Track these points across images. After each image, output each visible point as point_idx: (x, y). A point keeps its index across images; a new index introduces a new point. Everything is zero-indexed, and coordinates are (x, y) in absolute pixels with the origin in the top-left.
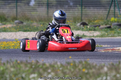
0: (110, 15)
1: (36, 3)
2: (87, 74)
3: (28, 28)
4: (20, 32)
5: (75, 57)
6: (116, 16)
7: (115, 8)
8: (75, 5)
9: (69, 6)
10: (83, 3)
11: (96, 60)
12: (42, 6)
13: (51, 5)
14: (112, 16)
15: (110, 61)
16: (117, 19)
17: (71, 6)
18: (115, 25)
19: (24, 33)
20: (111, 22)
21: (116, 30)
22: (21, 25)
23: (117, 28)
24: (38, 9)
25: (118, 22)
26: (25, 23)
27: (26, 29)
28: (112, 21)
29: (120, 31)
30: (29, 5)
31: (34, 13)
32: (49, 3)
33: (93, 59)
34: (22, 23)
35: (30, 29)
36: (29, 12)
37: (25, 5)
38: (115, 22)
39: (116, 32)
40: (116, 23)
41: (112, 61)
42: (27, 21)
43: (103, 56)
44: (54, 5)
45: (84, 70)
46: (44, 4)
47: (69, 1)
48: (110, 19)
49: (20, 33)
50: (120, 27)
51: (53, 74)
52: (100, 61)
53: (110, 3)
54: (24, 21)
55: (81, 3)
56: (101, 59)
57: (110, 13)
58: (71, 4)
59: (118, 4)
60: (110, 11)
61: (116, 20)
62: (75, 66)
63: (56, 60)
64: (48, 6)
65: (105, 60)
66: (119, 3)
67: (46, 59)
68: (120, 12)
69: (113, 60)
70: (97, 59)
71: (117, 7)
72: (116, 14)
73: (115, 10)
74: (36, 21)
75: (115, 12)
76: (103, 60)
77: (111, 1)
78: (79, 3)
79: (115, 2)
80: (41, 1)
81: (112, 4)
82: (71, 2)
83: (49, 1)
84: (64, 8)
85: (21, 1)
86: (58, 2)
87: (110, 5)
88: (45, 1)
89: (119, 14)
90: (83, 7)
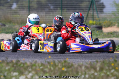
0: (89, 18)
1: (17, 7)
2: (66, 72)
3: (10, 31)
4: (2, 34)
5: (56, 57)
6: (94, 19)
8: (56, 8)
9: (49, 9)
10: (63, 6)
11: (75, 60)
12: (24, 9)
13: (32, 8)
14: (91, 19)
16: (95, 22)
17: (51, 9)
18: (93, 27)
19: (6, 35)
20: (89, 24)
21: (94, 32)
22: (3, 27)
23: (95, 30)
24: (19, 12)
25: (96, 24)
26: (7, 26)
27: (8, 31)
28: (91, 24)
29: (98, 33)
30: (11, 8)
31: (16, 16)
33: (72, 59)
34: (5, 25)
35: (12, 31)
36: (12, 15)
37: (8, 8)
38: (93, 24)
39: (94, 34)
40: (94, 26)
41: (90, 60)
42: (9, 24)
43: (82, 56)
44: (36, 8)
45: (64, 69)
46: (25, 7)
47: (49, 4)
48: (89, 22)
49: (2, 35)
50: (98, 30)
51: (33, 72)
52: (79, 61)
53: (89, 6)
54: (6, 23)
55: (61, 6)
56: (80, 59)
57: (89, 16)
59: (96, 7)
60: (89, 15)
61: (94, 22)
62: (55, 65)
63: (36, 60)
64: (29, 9)
65: (84, 60)
67: (27, 59)
68: (98, 15)
69: (92, 59)
70: (76, 59)
71: (96, 10)
72: (94, 17)
73: (93, 13)
74: (18, 23)
75: (93, 15)
76: (82, 60)
77: (90, 4)
78: (59, 6)
79: (93, 5)
80: (22, 5)
81: (90, 7)
82: (51, 5)
83: (30, 4)
84: (45, 11)
85: (3, 4)
86: (39, 5)
87: (88, 8)
88: (27, 5)
89: (97, 17)
90: (63, 11)
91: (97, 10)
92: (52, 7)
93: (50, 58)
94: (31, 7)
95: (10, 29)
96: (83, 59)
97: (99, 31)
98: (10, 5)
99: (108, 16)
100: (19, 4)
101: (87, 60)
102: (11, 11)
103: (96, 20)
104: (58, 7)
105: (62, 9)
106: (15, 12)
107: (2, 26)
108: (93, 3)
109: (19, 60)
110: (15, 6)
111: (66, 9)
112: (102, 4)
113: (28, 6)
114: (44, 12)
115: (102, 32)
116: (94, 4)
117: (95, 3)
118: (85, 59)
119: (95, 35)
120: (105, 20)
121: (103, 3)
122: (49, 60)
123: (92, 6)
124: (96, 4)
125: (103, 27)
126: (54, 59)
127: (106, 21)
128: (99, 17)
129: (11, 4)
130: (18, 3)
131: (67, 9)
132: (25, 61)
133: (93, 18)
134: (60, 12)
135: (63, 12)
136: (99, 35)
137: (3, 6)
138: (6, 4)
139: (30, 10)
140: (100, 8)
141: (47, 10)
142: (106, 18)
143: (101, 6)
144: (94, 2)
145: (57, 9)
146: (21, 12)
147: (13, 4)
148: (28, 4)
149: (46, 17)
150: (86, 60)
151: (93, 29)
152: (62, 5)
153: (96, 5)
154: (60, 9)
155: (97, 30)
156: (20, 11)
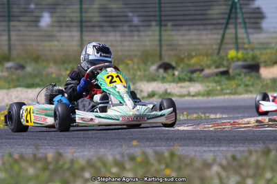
0: (227, 44)
1: (53, 22)
3: (37, 80)
4: (19, 89)
5: (148, 143)
6: (240, 46)
7: (236, 28)
8: (146, 23)
9: (130, 26)
10: (163, 18)
11: (196, 148)
12: (69, 27)
13: (89, 24)
14: (231, 46)
15: (227, 151)
16: (242, 53)
18: (238, 67)
19: (27, 92)
20: (228, 60)
21: (240, 78)
22: (20, 72)
23: (243, 75)
24: (58, 34)
25: (245, 60)
26: (29, 69)
27: (30, 81)
28: (232, 58)
29: (249, 80)
30: (37, 26)
31: (51, 43)
32: (84, 19)
33: (188, 145)
34: (22, 67)
35: (41, 80)
36: (39, 43)
37: (29, 26)
38: (238, 60)
39: (240, 83)
40: (240, 63)
41: (233, 149)
42: (33, 63)
45: (168, 172)
46: (72, 22)
47: (130, 14)
48: (227, 54)
49: (17, 91)
50: (249, 73)
52: (205, 151)
53: (227, 16)
54: (26, 62)
55: (158, 18)
56: (208, 147)
57: (225, 41)
58: (136, 20)
59: (244, 19)
60: (227, 36)
61: (240, 55)
62: (146, 163)
63: (102, 150)
64: (81, 27)
65: (216, 149)
66: (245, 16)
67: (79, 150)
68: (248, 38)
69: (235, 147)
70: (197, 146)
71: (243, 25)
72: (239, 41)
73: (236, 33)
74: (55, 62)
75: (236, 38)
76: (212, 149)
77: (228, 11)
78: (153, 18)
79: (236, 13)
80: (64, 17)
81: (229, 18)
82: (134, 16)
83: (84, 15)
84: (120, 31)
85: (19, 16)
86: (106, 17)
87: (225, 21)
88: (75, 16)
89: (246, 41)
90: (163, 28)
91: (245, 23)
93: (136, 146)
94: (86, 22)
95: (36, 76)
96: (214, 146)
97: (251, 77)
98: (33, 19)
99: (273, 38)
100: (57, 14)
101: (225, 149)
102: (39, 33)
103: (246, 49)
104: (151, 21)
105: (161, 24)
106: (48, 36)
107: (16, 69)
108: (236, 8)
109: (61, 151)
110: (46, 20)
111: (170, 24)
112: (257, 11)
113: (79, 19)
114: (118, 34)
115: (259, 77)
116: (239, 10)
117: (241, 9)
118: (220, 146)
119: (242, 86)
120: (265, 49)
121: (258, 8)
122: (132, 151)
123: (233, 16)
124: (244, 10)
125: (262, 65)
126: (145, 147)
127: (268, 51)
128: (250, 43)
129: (36, 17)
130: (54, 12)
131: (173, 25)
132: (75, 154)
133: (237, 43)
134: (157, 33)
135: (163, 33)
136: (253, 85)
137: (19, 21)
138: (24, 16)
139: (84, 29)
140: (253, 21)
141: (126, 28)
142: (268, 43)
143: (257, 15)
144: (238, 6)
145: (150, 26)
146: (63, 34)
147: (41, 17)
148: (78, 15)
149: (123, 46)
150: (221, 149)
151: (238, 71)
152: (160, 16)
153: (242, 13)
154: (157, 25)
155: (246, 74)
156: (59, 31)
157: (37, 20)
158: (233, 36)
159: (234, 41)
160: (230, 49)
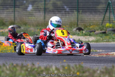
0: (105, 20)
5: (71, 61)
6: (111, 21)
7: (110, 14)
9: (65, 12)
11: (90, 64)
12: (40, 11)
13: (48, 10)
14: (107, 21)
16: (112, 25)
20: (106, 27)
21: (110, 35)
22: (19, 29)
25: (113, 28)
26: (22, 28)
28: (108, 27)
29: (114, 36)
30: (26, 10)
31: (32, 18)
32: (46, 8)
33: (87, 63)
34: (20, 27)
36: (27, 17)
38: (110, 27)
39: (111, 37)
40: (111, 29)
41: (106, 65)
42: (24, 26)
43: (98, 61)
44: (52, 10)
46: (41, 9)
48: (105, 25)
52: (94, 65)
53: (106, 9)
54: (21, 25)
56: (96, 63)
57: (105, 19)
59: (113, 10)
60: (106, 17)
61: (111, 25)
64: (45, 11)
65: (99, 65)
67: (42, 63)
69: (107, 64)
72: (111, 19)
74: (33, 25)
76: (97, 65)
77: (107, 7)
80: (38, 7)
83: (46, 6)
84: (61, 13)
85: (19, 6)
86: (55, 7)
87: (105, 11)
88: (42, 7)
89: (114, 20)
90: (79, 13)
91: (114, 12)
92: (67, 10)
93: (65, 62)
95: (25, 31)
96: (98, 63)
98: (25, 7)
100: (35, 6)
101: (103, 65)
102: (27, 13)
103: (114, 23)
104: (74, 10)
105: (78, 11)
106: (31, 15)
107: (17, 28)
108: (110, 6)
109: (34, 63)
110: (30, 8)
113: (44, 8)
116: (111, 6)
118: (101, 64)
119: (111, 39)
122: (64, 64)
123: (109, 9)
124: (113, 7)
132: (40, 65)
133: (110, 20)
134: (76, 15)
135: (79, 15)
137: (19, 8)
138: (22, 6)
139: (46, 12)
141: (63, 12)
144: (111, 4)
145: (73, 12)
146: (37, 14)
147: (28, 6)
148: (44, 6)
151: (110, 32)
152: (78, 8)
153: (113, 8)
154: (76, 12)
155: (113, 34)
156: (35, 13)
157: (27, 8)
158: (109, 17)
159: (109, 19)
160: (107, 23)
